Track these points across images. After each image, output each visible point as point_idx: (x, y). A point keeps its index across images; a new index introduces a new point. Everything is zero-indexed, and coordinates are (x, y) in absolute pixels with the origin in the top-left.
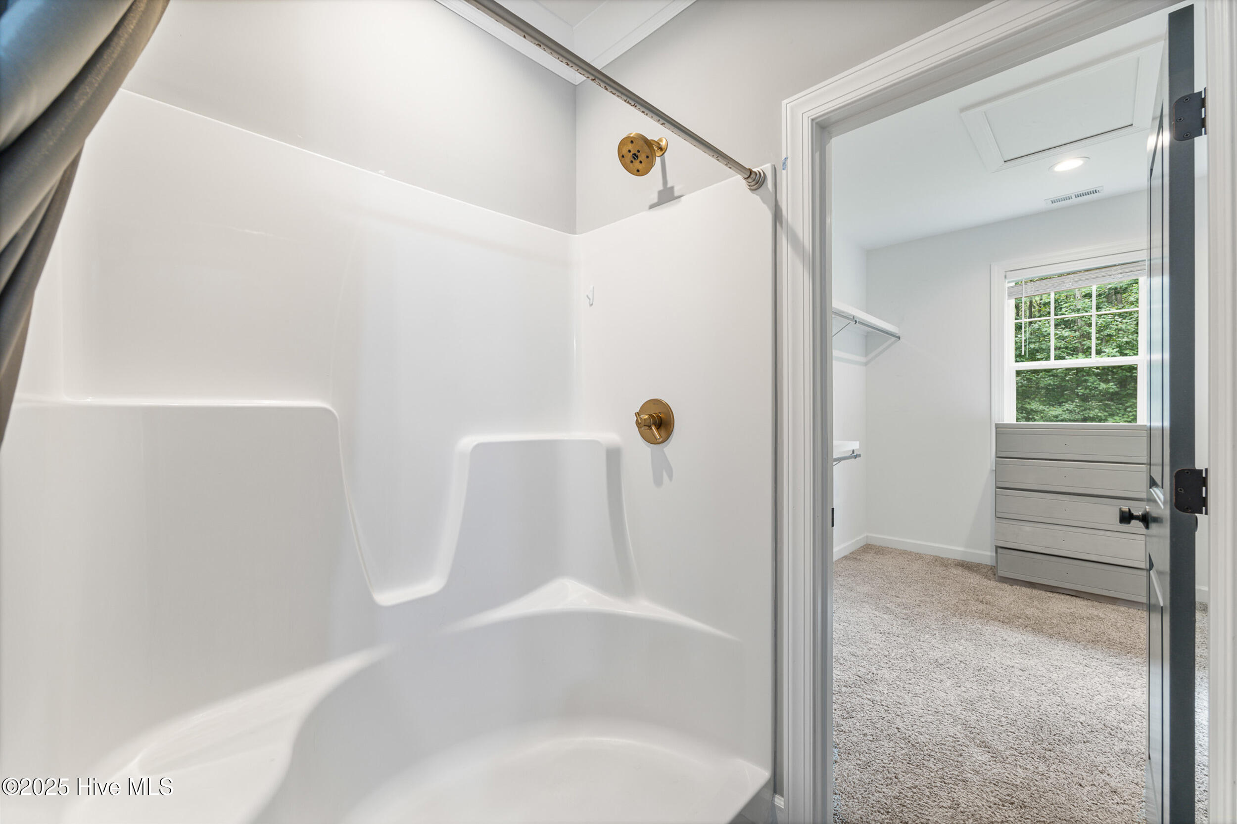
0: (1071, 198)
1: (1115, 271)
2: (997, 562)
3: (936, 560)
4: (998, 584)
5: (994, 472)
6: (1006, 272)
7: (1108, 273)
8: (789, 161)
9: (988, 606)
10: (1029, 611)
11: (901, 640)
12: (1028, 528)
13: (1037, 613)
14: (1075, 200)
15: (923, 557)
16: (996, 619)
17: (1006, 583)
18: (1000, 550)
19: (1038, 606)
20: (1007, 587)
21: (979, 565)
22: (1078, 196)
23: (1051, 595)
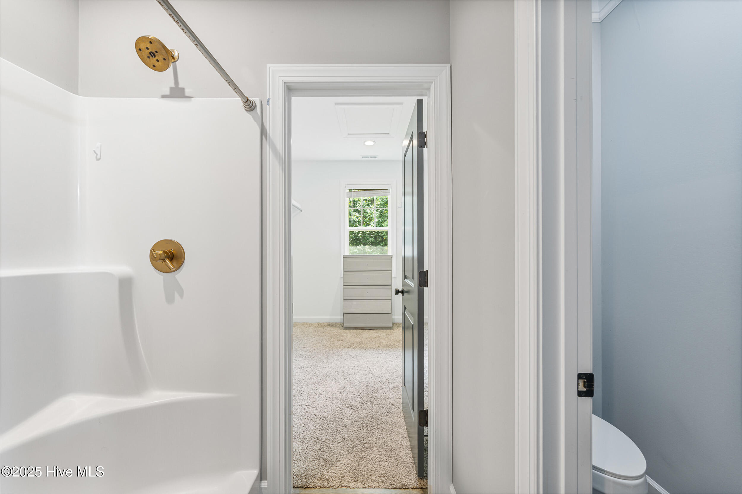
0: (368, 157)
1: (381, 192)
2: (344, 321)
3: (319, 325)
4: (344, 331)
5: (343, 278)
6: (346, 185)
7: (379, 192)
8: (271, 101)
9: (342, 342)
10: (357, 340)
11: (309, 369)
12: (355, 302)
13: (360, 340)
14: (369, 159)
15: (312, 325)
16: (346, 347)
17: (347, 329)
18: (345, 315)
19: (359, 337)
20: (347, 331)
21: (336, 323)
22: (371, 157)
23: (362, 331)
